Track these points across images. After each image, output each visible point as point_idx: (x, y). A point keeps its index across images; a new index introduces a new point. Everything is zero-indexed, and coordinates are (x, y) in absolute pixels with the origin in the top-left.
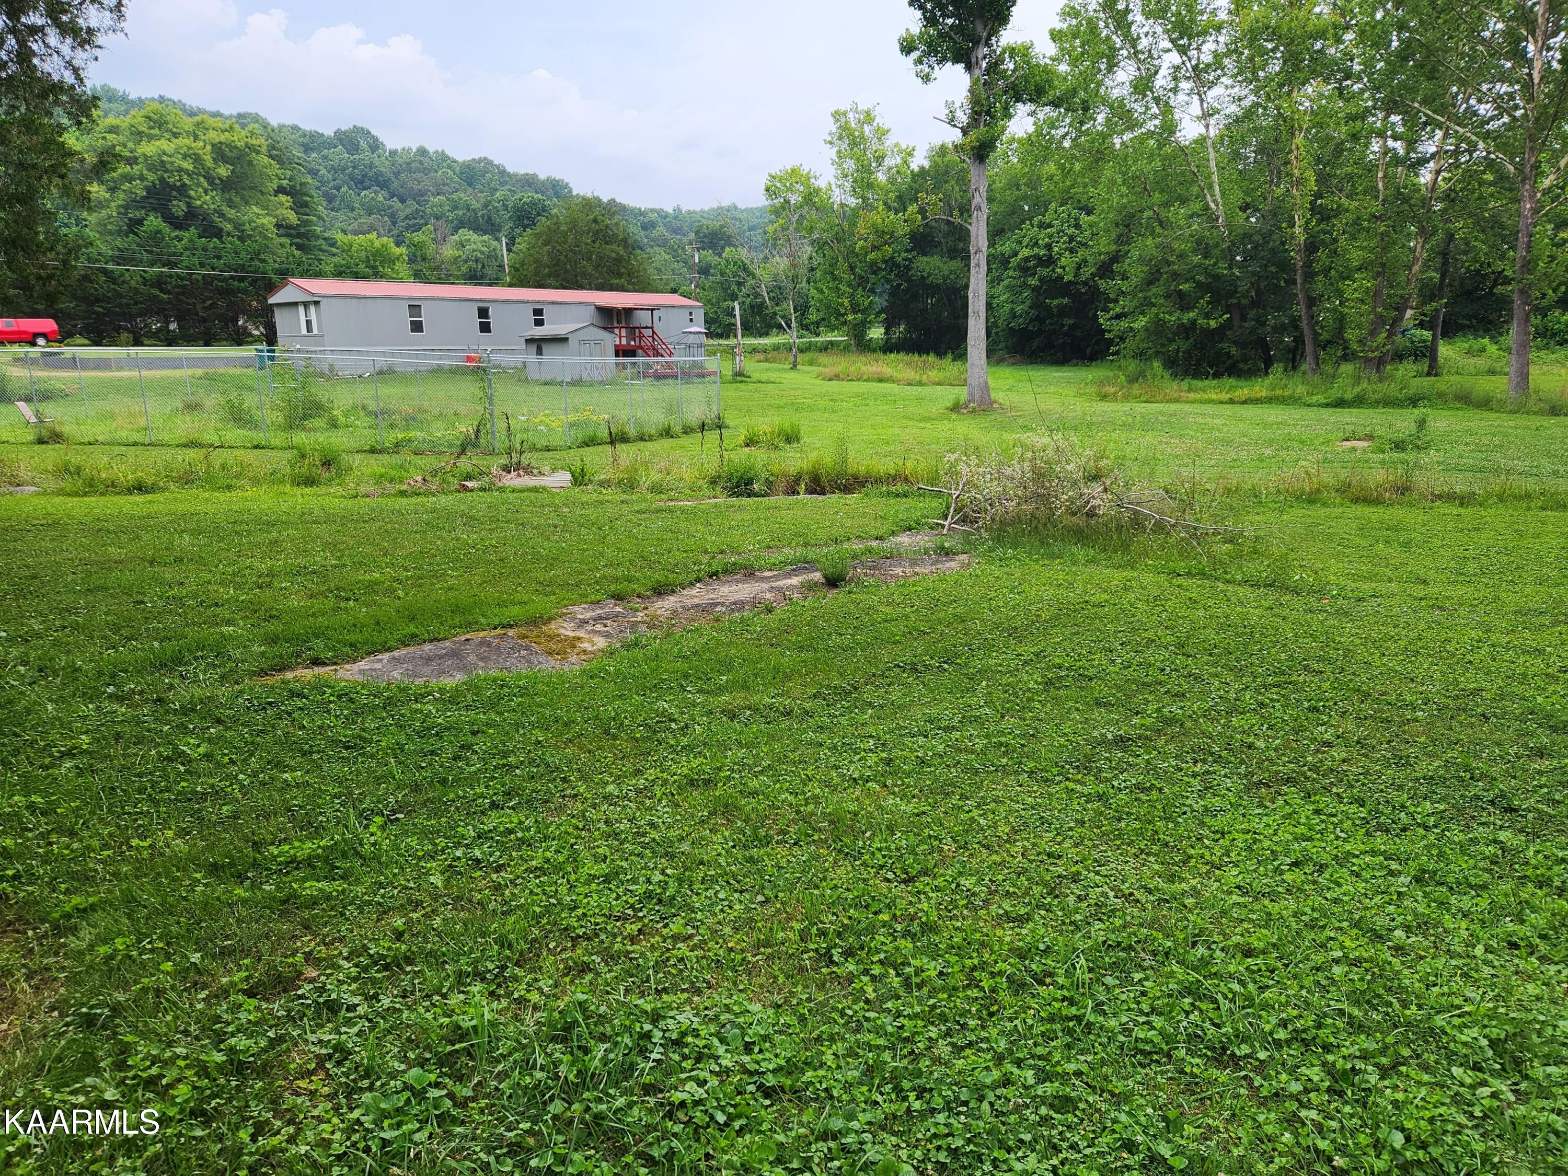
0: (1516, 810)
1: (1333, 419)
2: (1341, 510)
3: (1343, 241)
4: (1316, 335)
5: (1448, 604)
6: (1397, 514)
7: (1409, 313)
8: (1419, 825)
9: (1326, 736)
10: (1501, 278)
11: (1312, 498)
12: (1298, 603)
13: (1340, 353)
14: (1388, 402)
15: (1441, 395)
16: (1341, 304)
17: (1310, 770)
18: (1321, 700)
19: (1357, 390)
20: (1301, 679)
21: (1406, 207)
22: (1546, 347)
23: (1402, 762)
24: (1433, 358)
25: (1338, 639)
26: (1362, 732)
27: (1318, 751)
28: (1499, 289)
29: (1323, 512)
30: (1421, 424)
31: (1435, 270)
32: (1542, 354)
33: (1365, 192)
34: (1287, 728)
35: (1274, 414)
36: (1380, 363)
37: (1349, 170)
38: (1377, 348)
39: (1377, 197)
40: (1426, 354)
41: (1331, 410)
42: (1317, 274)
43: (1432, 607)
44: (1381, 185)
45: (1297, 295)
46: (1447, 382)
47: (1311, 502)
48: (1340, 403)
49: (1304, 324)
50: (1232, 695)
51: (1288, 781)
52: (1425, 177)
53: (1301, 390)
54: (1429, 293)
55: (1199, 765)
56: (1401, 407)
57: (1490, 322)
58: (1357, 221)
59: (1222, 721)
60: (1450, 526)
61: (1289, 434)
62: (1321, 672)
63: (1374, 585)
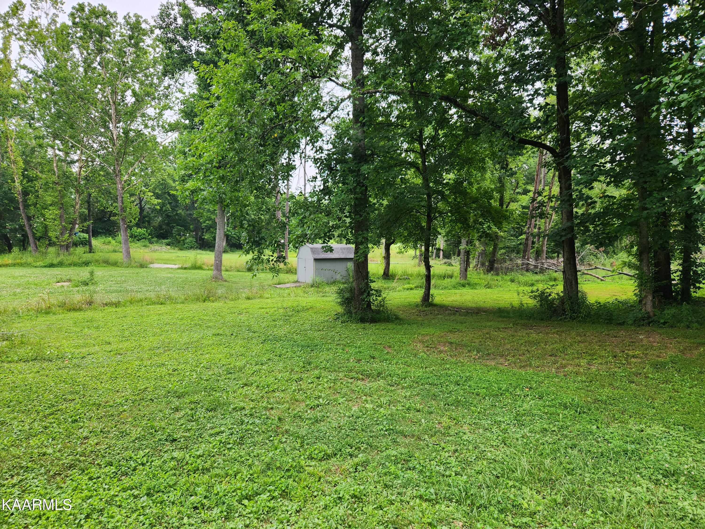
0: (176, 440)
1: (49, 273)
2: (63, 315)
3: (41, 192)
4: (34, 234)
5: (122, 352)
6: (89, 314)
7: (77, 226)
8: (140, 464)
9: (85, 434)
10: (112, 214)
11: (48, 311)
12: (52, 366)
13: (47, 242)
14: (75, 265)
15: (97, 261)
16: (44, 220)
17: (80, 456)
18: (78, 415)
19: (59, 259)
20: (64, 407)
21: (68, 180)
22: (133, 241)
23: (124, 434)
24: (90, 245)
25: (78, 380)
26: (101, 426)
27: (82, 443)
28: (112, 218)
29: (54, 317)
30: (92, 273)
31: (85, 208)
32: (132, 244)
33: (49, 171)
34: (63, 436)
35: (18, 272)
36: (67, 247)
37: (39, 161)
38: (65, 241)
39: (54, 174)
40: (87, 243)
41: (47, 269)
42: (30, 206)
43: (116, 354)
44: (56, 169)
45: (21, 215)
46: (97, 256)
47: (47, 313)
48: (52, 265)
49: (27, 228)
50: (27, 427)
51: (71, 467)
52: (75, 169)
53: (30, 260)
54: (84, 218)
55: (15, 478)
56: (82, 266)
57: (111, 231)
58: (46, 183)
59: (24, 445)
60: (114, 317)
61: (28, 281)
62: (74, 400)
63: (87, 349)
